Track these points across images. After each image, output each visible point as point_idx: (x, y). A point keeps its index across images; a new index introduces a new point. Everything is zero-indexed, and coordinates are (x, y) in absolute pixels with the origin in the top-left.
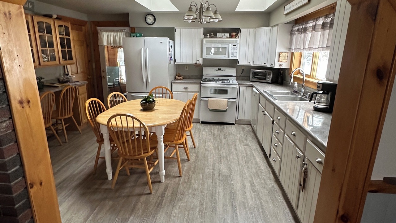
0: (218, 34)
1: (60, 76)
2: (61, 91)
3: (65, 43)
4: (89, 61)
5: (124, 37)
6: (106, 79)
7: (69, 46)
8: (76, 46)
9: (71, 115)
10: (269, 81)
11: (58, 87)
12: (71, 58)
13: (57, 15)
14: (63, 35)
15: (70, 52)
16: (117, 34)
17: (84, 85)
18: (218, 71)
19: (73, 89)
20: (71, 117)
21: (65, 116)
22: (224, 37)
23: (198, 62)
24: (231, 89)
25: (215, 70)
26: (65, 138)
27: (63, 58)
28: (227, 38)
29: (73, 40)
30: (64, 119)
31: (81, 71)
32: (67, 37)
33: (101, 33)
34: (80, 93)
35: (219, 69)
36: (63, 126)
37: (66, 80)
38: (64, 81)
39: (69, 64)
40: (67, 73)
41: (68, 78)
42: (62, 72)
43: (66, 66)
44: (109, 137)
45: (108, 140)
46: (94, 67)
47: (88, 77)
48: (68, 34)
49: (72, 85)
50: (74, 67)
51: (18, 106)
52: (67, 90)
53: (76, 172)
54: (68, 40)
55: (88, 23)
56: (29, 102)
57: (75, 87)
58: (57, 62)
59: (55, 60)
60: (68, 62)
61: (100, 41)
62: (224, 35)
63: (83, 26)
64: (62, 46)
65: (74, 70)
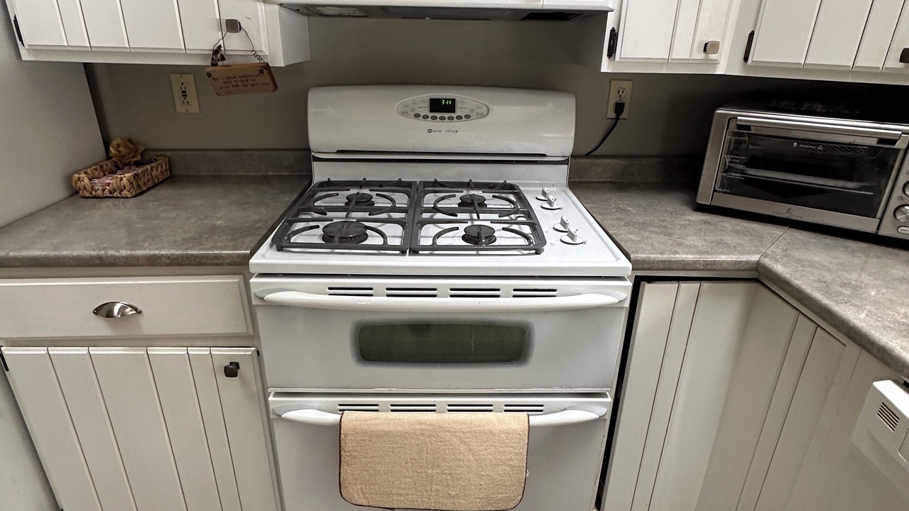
18: (429, 124)
23: (234, 44)
25: (404, 114)
35: (436, 106)
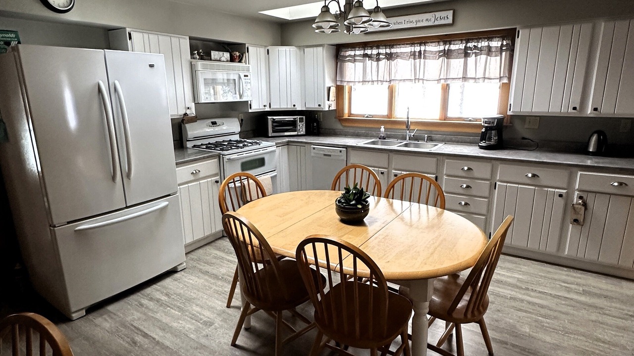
0: (213, 53)
10: (302, 133)
22: (223, 59)
23: (188, 112)
24: (268, 155)
25: (207, 126)
28: (227, 61)
35: (213, 124)
62: (222, 55)
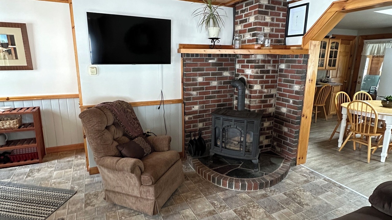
1: (323, 78)
2: (321, 87)
3: (333, 54)
4: (349, 68)
5: (390, 47)
6: (361, 84)
7: (335, 57)
8: (340, 56)
9: (323, 105)
11: (320, 84)
12: (334, 66)
13: (333, 35)
14: (333, 49)
15: (335, 61)
16: (383, 45)
17: (338, 86)
19: (330, 87)
20: (323, 106)
21: (319, 104)
26: (315, 120)
27: (329, 65)
29: (340, 52)
30: (318, 107)
31: (340, 75)
32: (336, 50)
33: (366, 45)
34: (334, 91)
36: (315, 111)
37: (326, 80)
38: (325, 81)
39: (331, 70)
40: (328, 76)
41: (328, 80)
42: (325, 75)
43: (329, 71)
44: (346, 118)
45: (346, 119)
46: (352, 73)
47: (344, 81)
48: (337, 48)
49: (330, 84)
50: (335, 72)
51: (308, 81)
52: (325, 87)
53: (317, 137)
54: (336, 52)
55: (356, 38)
56: (312, 81)
57: (332, 86)
58: (324, 68)
59: (323, 66)
60: (332, 68)
61: (363, 51)
63: (352, 40)
64: (331, 57)
65: (334, 75)
